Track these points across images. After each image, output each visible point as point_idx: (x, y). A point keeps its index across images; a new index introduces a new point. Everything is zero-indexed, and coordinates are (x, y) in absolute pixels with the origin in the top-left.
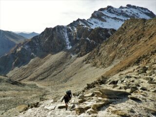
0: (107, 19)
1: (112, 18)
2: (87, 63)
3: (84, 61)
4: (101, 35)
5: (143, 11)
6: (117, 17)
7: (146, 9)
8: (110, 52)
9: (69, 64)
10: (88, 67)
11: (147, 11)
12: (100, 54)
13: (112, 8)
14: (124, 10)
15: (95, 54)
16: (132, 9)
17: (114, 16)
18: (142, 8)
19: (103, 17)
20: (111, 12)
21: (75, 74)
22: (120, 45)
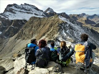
0: (16, 12)
1: (19, 11)
2: (18, 39)
3: (15, 39)
4: (19, 23)
5: (33, 7)
6: (21, 11)
7: (34, 6)
8: (29, 32)
9: (6, 43)
10: (20, 41)
11: (35, 7)
12: (24, 33)
13: (17, 5)
14: (24, 6)
15: (21, 34)
16: (27, 6)
17: (19, 10)
18: (32, 5)
19: (14, 11)
20: (17, 8)
21: (15, 46)
22: (33, 28)
